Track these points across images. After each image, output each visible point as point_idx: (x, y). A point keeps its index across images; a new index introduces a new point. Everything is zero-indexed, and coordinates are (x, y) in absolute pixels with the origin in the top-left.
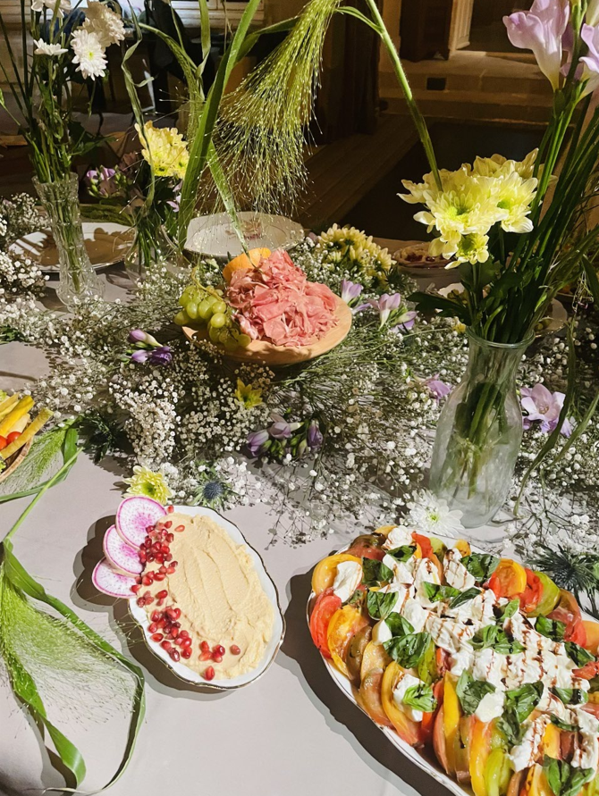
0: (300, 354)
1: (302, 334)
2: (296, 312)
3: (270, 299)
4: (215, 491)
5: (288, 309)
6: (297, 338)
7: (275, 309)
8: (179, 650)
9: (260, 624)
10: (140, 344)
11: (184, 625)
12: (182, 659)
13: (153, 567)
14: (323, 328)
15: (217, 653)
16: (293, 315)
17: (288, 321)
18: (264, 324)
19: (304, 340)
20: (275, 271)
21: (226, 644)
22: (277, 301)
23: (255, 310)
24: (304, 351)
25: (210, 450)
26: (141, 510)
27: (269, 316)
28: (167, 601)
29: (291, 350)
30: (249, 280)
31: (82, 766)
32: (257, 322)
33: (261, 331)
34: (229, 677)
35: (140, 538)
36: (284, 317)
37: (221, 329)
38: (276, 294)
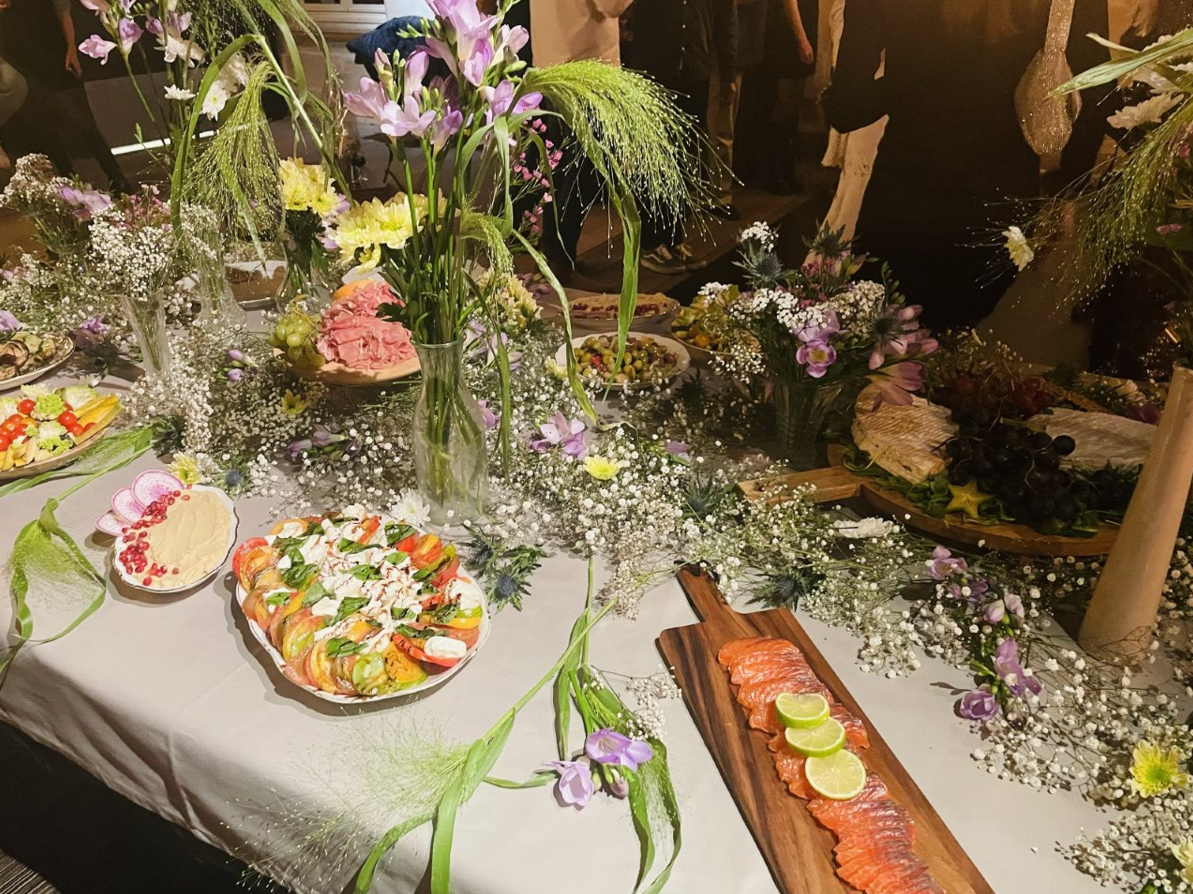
0: (365, 376)
1: (376, 359)
2: (373, 338)
3: (349, 324)
4: (236, 479)
5: (364, 334)
6: (370, 362)
7: (352, 334)
8: (134, 567)
9: (205, 559)
10: (236, 364)
11: (147, 553)
12: (134, 573)
13: (148, 518)
14: (402, 356)
15: (163, 571)
16: (370, 340)
17: (364, 346)
18: (340, 347)
19: (375, 365)
20: (361, 299)
21: (170, 568)
22: (355, 326)
23: (333, 333)
24: (371, 373)
25: (252, 446)
26: (161, 483)
27: (345, 339)
28: (145, 539)
29: (360, 372)
30: (339, 307)
31: (30, 626)
32: (332, 345)
33: (337, 353)
34: (161, 585)
35: (148, 502)
36: (362, 342)
37: (295, 348)
38: (357, 320)
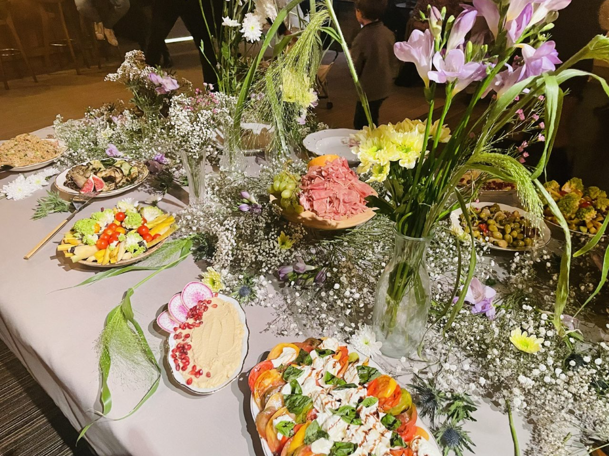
0: (330, 225)
1: (337, 213)
2: (337, 198)
3: (322, 187)
4: (245, 292)
5: (331, 195)
6: (333, 214)
7: (323, 194)
8: (181, 365)
9: (228, 366)
10: (245, 201)
11: (190, 354)
12: (180, 370)
13: (191, 321)
14: (353, 211)
15: (199, 373)
16: (334, 199)
17: (330, 202)
18: (314, 202)
19: (336, 217)
20: (331, 170)
21: (205, 371)
22: (326, 189)
23: (311, 192)
24: (333, 223)
25: (256, 268)
26: (199, 291)
27: (318, 197)
28: (188, 340)
29: (326, 221)
30: (315, 173)
31: (110, 405)
32: (310, 199)
33: (312, 206)
34: (199, 387)
35: (191, 305)
36: (328, 200)
37: (286, 199)
38: (327, 185)
